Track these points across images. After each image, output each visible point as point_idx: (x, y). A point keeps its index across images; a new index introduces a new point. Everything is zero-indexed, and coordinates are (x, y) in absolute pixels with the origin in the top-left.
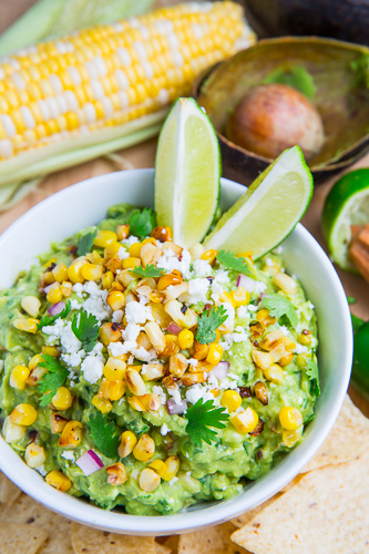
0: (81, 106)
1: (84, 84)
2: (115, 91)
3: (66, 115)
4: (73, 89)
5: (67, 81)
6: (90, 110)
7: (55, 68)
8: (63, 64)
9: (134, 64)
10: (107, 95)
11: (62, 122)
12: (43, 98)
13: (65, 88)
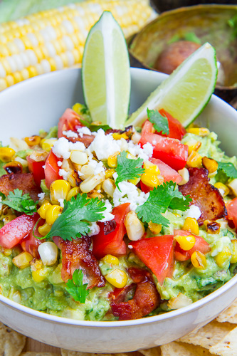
0: (39, 61)
1: (40, 45)
2: (63, 51)
3: (27, 68)
4: (32, 48)
5: (28, 44)
6: (46, 64)
7: (18, 35)
8: (24, 32)
9: (75, 32)
10: (58, 54)
11: (26, 73)
12: (10, 55)
13: (26, 48)
